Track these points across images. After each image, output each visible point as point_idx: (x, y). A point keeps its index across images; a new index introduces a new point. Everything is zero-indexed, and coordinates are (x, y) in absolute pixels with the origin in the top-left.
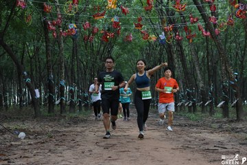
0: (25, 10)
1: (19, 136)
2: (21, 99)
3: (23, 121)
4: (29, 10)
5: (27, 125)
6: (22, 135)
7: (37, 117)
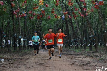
0: (3, 6)
1: (1, 61)
2: (2, 44)
3: (3, 54)
4: (5, 6)
5: (5, 56)
6: (3, 60)
7: (9, 52)
